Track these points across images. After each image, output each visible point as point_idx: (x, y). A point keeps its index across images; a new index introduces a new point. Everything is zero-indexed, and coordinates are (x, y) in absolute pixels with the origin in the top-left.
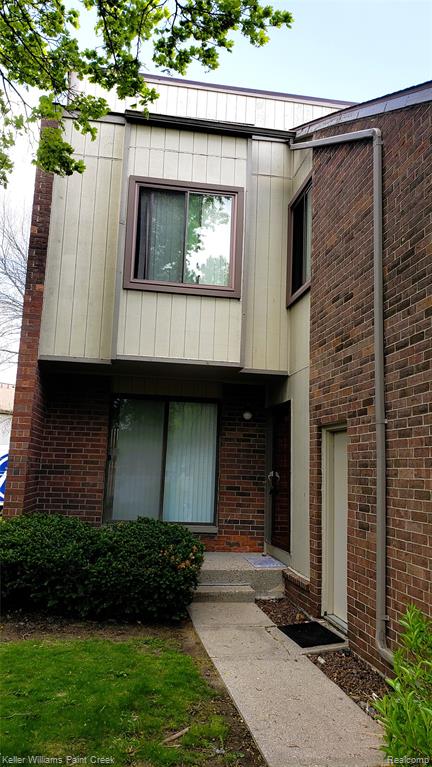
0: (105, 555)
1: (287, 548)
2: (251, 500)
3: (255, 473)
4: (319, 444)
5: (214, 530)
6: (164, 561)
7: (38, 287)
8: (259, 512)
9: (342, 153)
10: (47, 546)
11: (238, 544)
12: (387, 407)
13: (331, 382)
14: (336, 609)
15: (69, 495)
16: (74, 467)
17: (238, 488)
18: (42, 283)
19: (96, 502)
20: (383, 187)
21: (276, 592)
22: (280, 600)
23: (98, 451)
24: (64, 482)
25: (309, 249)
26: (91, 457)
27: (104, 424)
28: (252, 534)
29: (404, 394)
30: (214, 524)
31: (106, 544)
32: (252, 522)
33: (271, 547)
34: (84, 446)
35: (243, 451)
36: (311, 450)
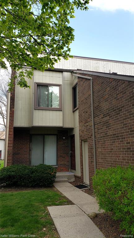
0: (35, 172)
1: (75, 169)
2: (66, 159)
3: (66, 152)
4: (82, 144)
5: (57, 167)
6: (48, 173)
7: (13, 109)
8: (67, 161)
9: (84, 80)
10: (21, 171)
11: (63, 170)
12: (95, 136)
13: (84, 130)
14: (87, 181)
15: (20, 160)
16: (21, 153)
17: (62, 156)
18: (14, 108)
19: (28, 161)
20: (93, 91)
21: (73, 180)
22: (74, 182)
23: (27, 149)
24: (19, 157)
25: (78, 100)
27: (28, 142)
28: (66, 167)
29: (98, 134)
30: (57, 165)
31: (34, 170)
32: (66, 164)
33: (71, 170)
34: (24, 147)
35: (63, 147)
36: (80, 146)
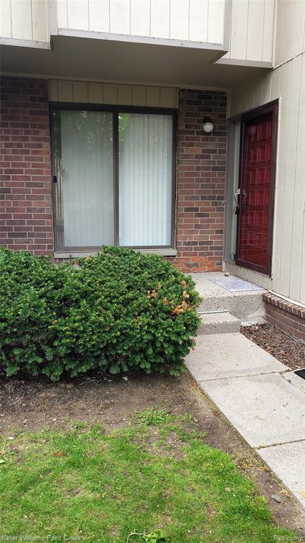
1: (266, 271)
2: (211, 221)
3: (214, 192)
5: (173, 252)
6: (154, 305)
8: (217, 232)
11: (196, 265)
15: (14, 223)
16: (15, 191)
17: (197, 209)
19: (48, 229)
21: (256, 317)
22: (263, 326)
23: (40, 172)
24: (6, 206)
26: (34, 178)
27: (45, 140)
28: (212, 254)
30: (171, 247)
32: (210, 243)
33: (235, 267)
34: (24, 165)
35: (202, 168)
